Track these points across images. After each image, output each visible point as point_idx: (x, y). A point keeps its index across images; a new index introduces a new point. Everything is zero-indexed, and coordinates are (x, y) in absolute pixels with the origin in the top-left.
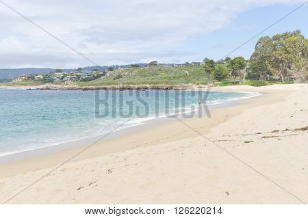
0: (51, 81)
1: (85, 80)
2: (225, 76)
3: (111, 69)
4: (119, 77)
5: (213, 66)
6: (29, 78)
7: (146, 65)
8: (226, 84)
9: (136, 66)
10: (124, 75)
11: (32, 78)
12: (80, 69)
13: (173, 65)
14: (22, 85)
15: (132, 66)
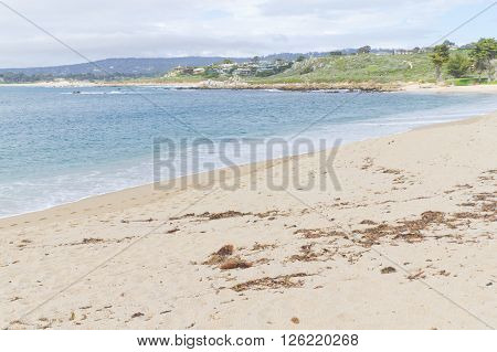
0: (216, 76)
1: (263, 75)
2: (465, 69)
3: (301, 58)
4: (309, 70)
5: (446, 55)
6: (186, 72)
7: (353, 53)
8: (465, 82)
9: (338, 53)
10: (318, 68)
11: (189, 71)
12: (256, 58)
13: (393, 51)
14: (176, 81)
15: (333, 53)
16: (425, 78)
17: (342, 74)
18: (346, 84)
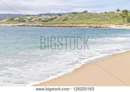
1: (44, 21)
4: (66, 19)
5: (127, 14)
6: (11, 19)
9: (75, 13)
14: (7, 23)
15: (73, 13)
16: (117, 23)
17: (81, 21)
18: (85, 25)
